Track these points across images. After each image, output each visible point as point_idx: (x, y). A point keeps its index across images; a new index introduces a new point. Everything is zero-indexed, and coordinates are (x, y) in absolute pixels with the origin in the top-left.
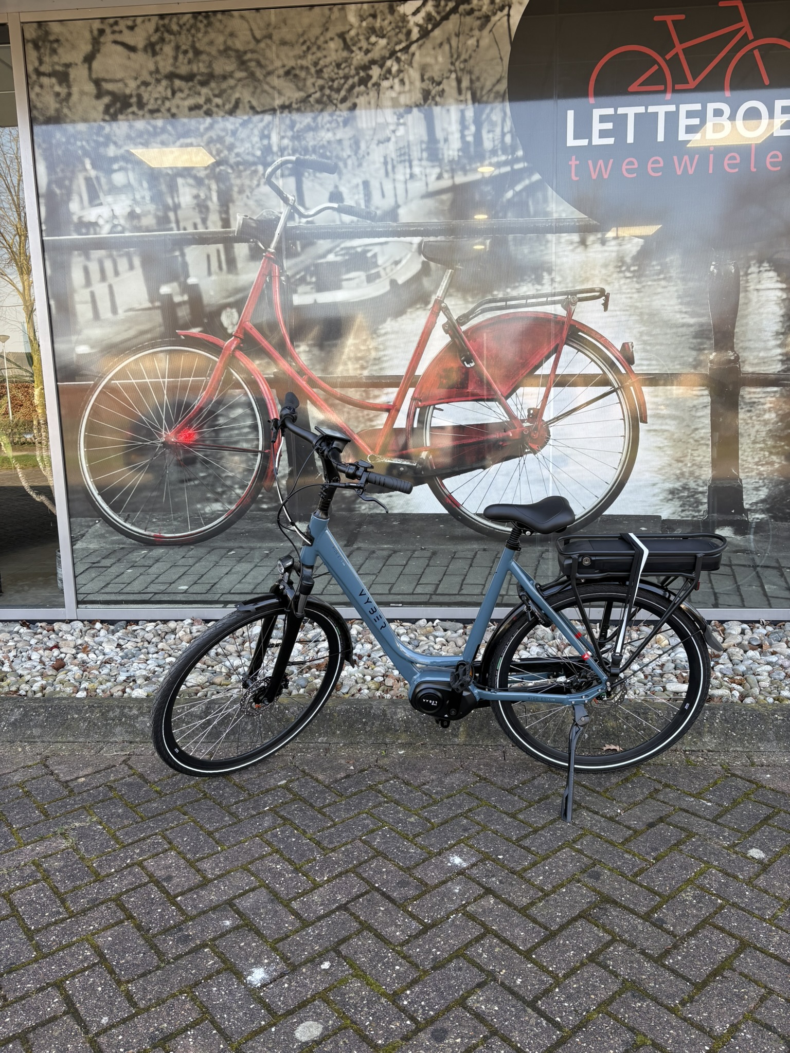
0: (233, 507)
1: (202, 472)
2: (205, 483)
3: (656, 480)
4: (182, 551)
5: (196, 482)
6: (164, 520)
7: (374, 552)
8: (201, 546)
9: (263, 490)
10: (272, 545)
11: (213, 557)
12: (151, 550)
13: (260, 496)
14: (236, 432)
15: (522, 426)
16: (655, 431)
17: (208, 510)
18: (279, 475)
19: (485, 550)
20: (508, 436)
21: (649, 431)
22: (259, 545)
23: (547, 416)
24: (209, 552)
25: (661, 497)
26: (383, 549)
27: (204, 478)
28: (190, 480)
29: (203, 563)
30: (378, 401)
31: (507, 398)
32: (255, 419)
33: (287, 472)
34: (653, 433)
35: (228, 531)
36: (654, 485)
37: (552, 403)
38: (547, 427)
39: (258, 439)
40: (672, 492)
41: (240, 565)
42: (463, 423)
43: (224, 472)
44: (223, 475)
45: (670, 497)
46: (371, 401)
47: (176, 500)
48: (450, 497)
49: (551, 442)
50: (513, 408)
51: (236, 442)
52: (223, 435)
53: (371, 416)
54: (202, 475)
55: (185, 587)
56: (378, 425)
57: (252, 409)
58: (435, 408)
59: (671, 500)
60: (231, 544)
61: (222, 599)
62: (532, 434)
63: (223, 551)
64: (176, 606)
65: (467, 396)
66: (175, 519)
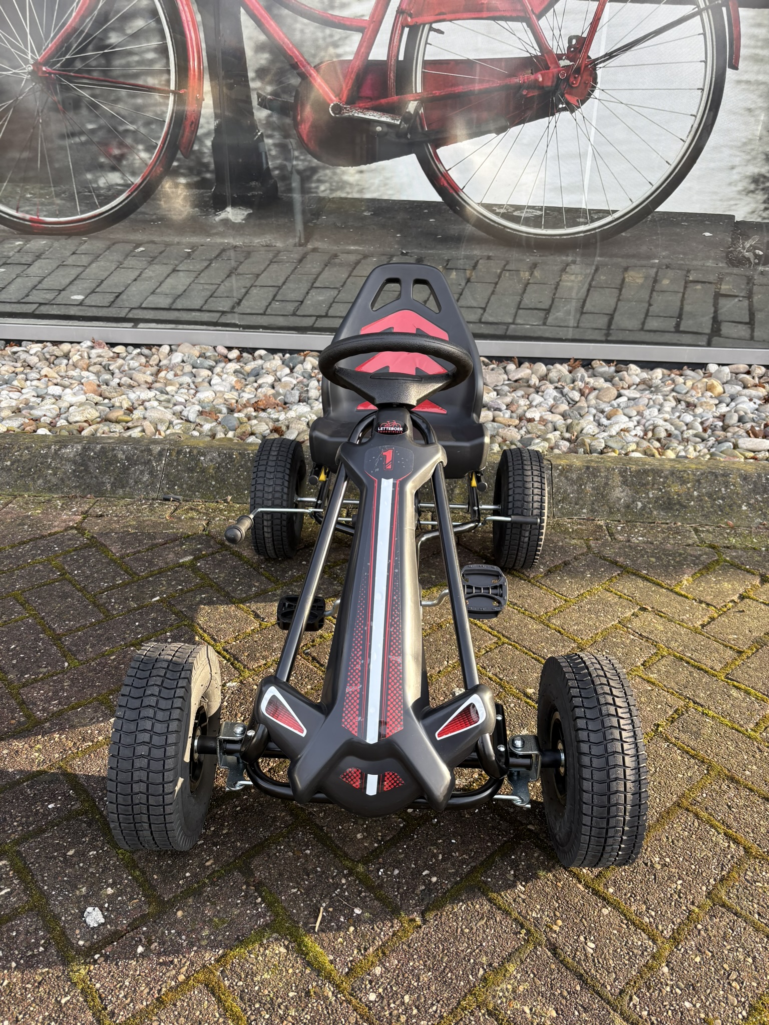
0: (137, 180)
1: (90, 122)
2: (96, 139)
3: (737, 161)
4: (71, 244)
5: (83, 138)
6: (41, 196)
7: (336, 256)
8: (97, 238)
9: (179, 155)
10: (195, 240)
11: (115, 256)
12: (27, 241)
13: (175, 164)
14: (136, 58)
15: (558, 66)
16: (748, 82)
17: (102, 182)
18: (200, 132)
19: (489, 258)
20: (536, 80)
21: (739, 82)
22: (176, 240)
23: (596, 50)
24: (109, 248)
25: (740, 187)
26: (349, 252)
27: (93, 131)
28: (73, 135)
29: (101, 263)
30: (346, 13)
31: (539, 17)
32: (163, 37)
33: (212, 126)
34: (744, 86)
35: (132, 216)
36: (733, 168)
37: (605, 29)
38: (595, 69)
39: (168, 72)
40: (757, 180)
41: (151, 268)
42: (472, 56)
43: (122, 123)
44: (121, 128)
45: (752, 187)
46: (336, 13)
47: (57, 165)
48: (446, 176)
49: (597, 93)
50: (548, 35)
51: (136, 76)
52: (118, 62)
53: (336, 38)
54: (90, 126)
55: (81, 297)
56: (346, 53)
57: (159, 21)
58: (431, 29)
59: (753, 192)
60: (138, 237)
61: (130, 316)
62: (572, 79)
63: (129, 247)
64: (71, 323)
65: (481, 11)
66: (58, 195)
